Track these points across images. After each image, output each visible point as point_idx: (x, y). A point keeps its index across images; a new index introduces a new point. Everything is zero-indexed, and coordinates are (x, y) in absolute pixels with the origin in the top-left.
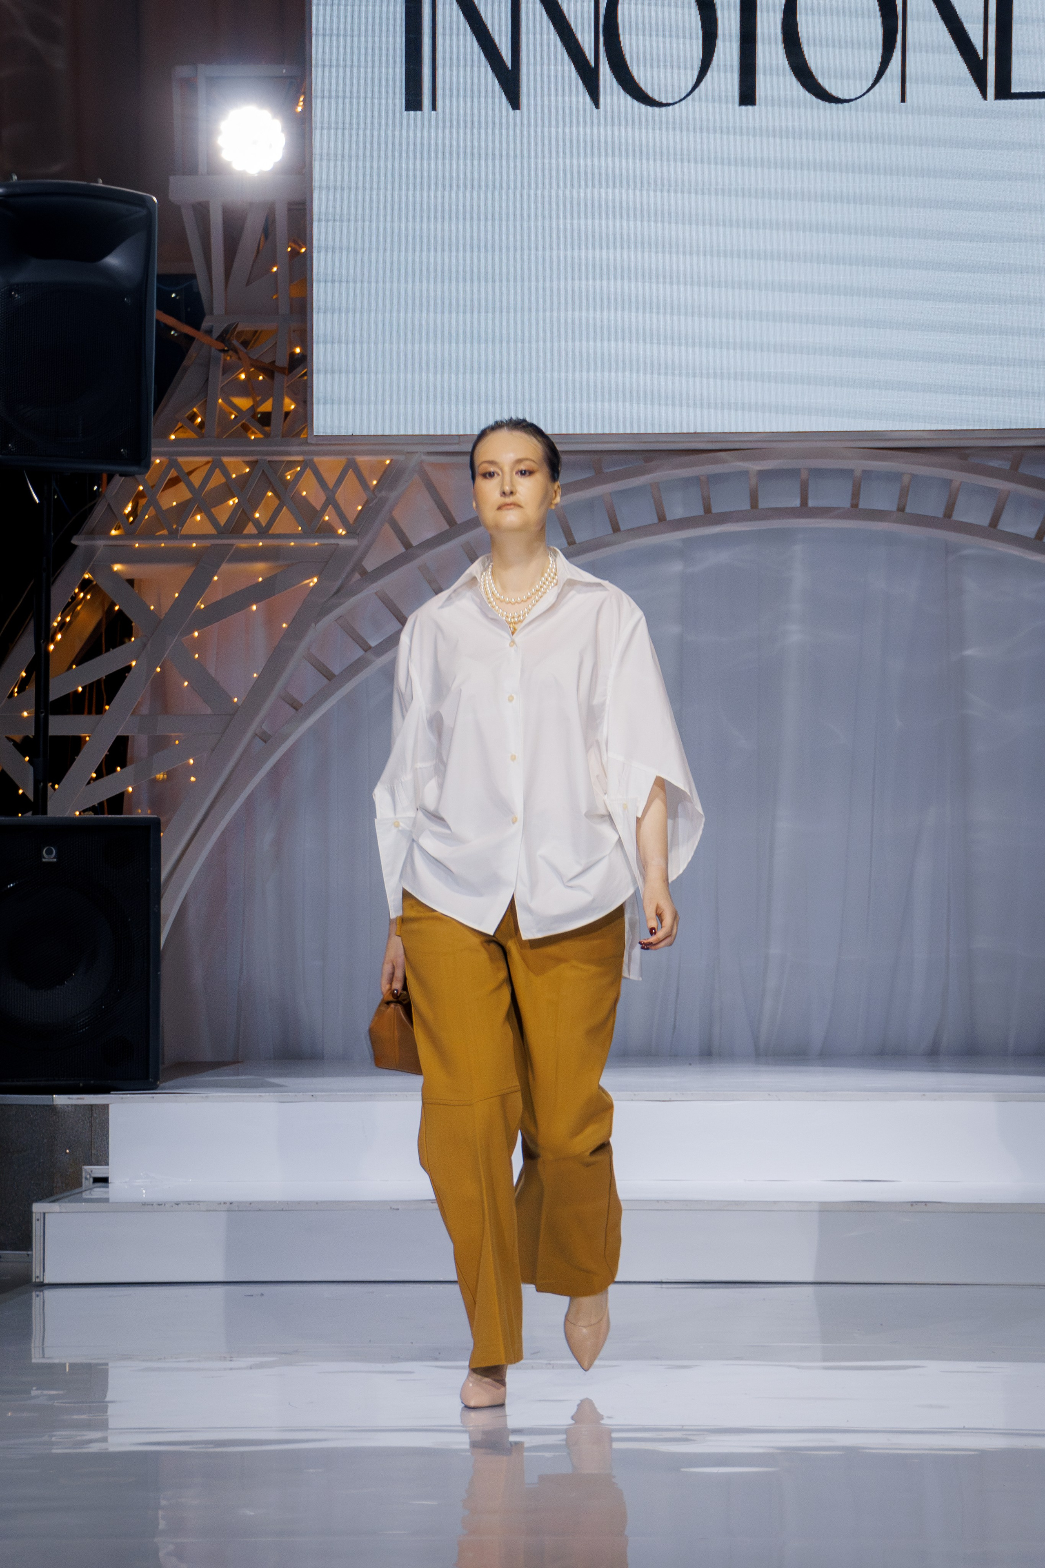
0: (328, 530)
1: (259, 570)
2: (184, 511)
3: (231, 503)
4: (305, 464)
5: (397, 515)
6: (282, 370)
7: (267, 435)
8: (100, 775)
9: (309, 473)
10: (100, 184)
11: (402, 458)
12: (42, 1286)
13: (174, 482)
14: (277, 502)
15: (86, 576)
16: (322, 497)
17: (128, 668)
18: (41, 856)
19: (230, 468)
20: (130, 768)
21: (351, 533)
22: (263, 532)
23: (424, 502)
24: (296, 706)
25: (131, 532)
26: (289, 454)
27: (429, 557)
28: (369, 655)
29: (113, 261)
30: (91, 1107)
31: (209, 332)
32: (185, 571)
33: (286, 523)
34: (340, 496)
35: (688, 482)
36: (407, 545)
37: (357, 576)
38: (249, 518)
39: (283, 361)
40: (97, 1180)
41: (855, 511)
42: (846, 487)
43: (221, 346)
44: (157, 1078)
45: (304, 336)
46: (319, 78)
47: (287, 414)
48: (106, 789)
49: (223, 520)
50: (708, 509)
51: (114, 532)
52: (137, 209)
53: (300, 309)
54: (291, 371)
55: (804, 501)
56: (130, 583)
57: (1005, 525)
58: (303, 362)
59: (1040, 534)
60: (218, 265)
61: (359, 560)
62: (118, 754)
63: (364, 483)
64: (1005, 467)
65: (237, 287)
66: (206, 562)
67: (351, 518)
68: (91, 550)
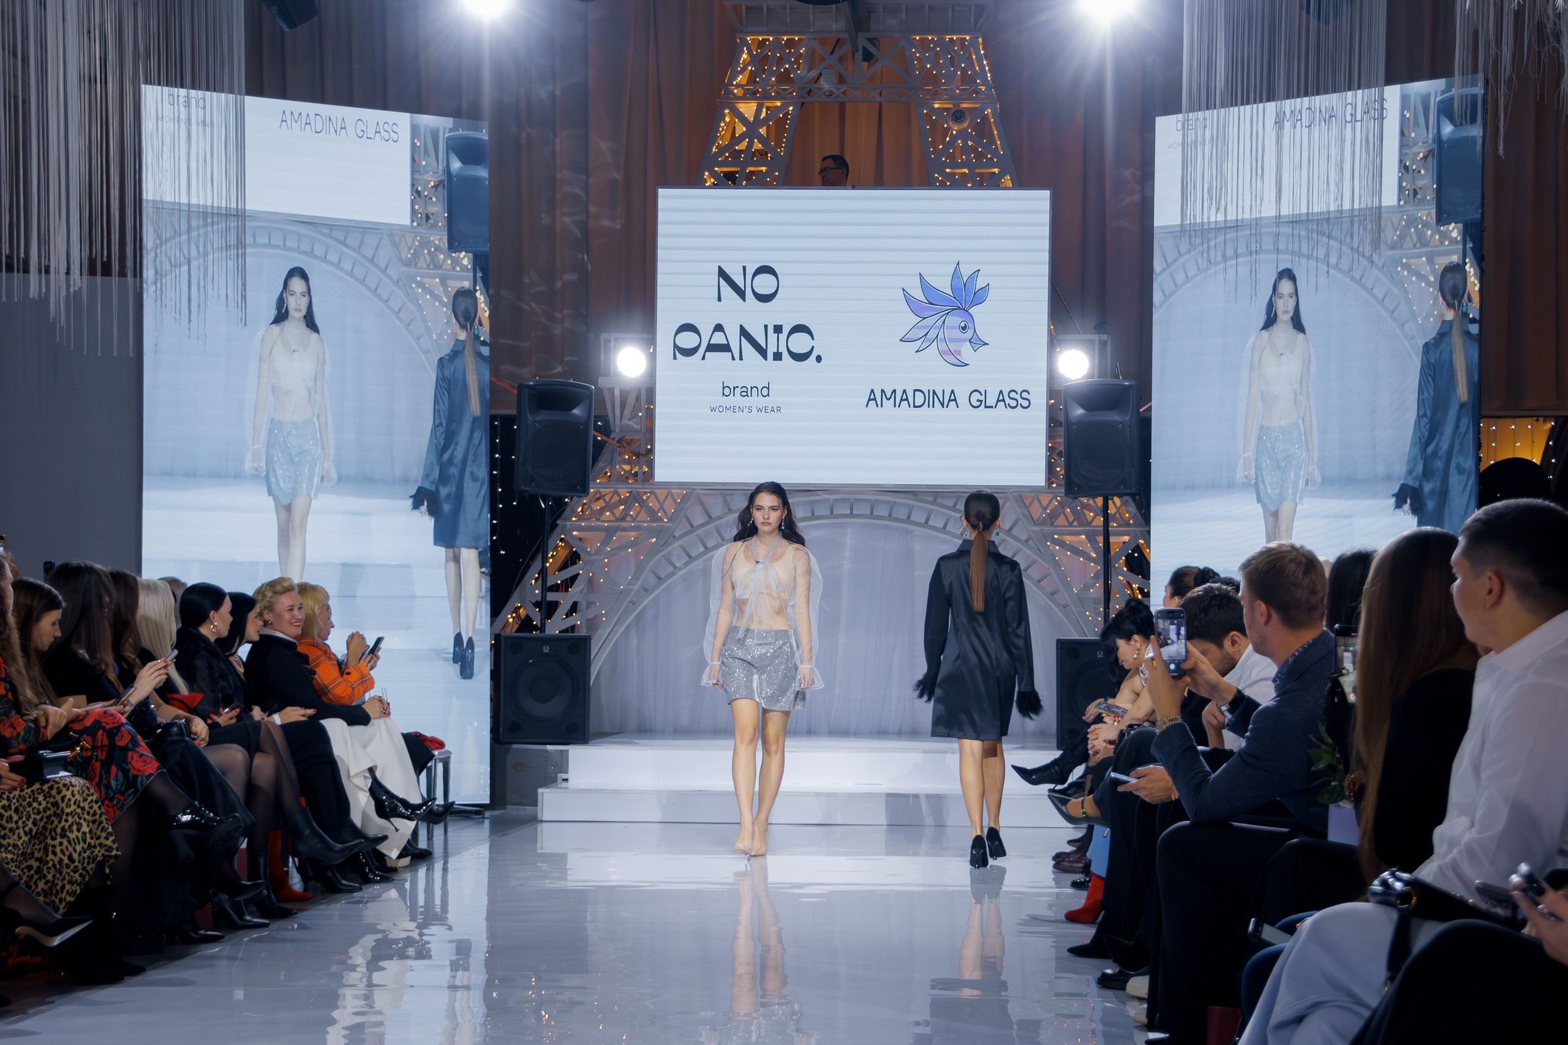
0: (660, 519)
1: (632, 535)
2: (602, 510)
3: (621, 508)
4: (651, 493)
5: (688, 514)
6: (643, 455)
7: (636, 481)
8: (567, 616)
9: (653, 497)
10: (571, 381)
11: (690, 491)
12: (542, 821)
13: (598, 499)
14: (639, 508)
15: (563, 536)
16: (658, 506)
17: (579, 574)
18: (542, 650)
19: (621, 494)
20: (579, 615)
21: (669, 521)
22: (634, 519)
23: (698, 509)
24: (646, 590)
25: (579, 520)
26: (645, 489)
27: (700, 531)
28: (676, 570)
29: (576, 411)
30: (562, 751)
31: (613, 439)
32: (602, 534)
33: (643, 515)
34: (665, 506)
35: (804, 503)
36: (692, 526)
37: (671, 538)
38: (628, 514)
39: (643, 451)
40: (564, 780)
41: (872, 515)
42: (869, 506)
43: (618, 445)
44: (588, 740)
45: (652, 441)
46: (659, 339)
47: (644, 472)
48: (569, 623)
49: (617, 515)
50: (813, 514)
51: (574, 519)
52: (586, 391)
53: (650, 431)
54: (646, 455)
55: (852, 512)
56: (580, 539)
57: (931, 523)
58: (651, 452)
59: (945, 527)
60: (618, 412)
61: (673, 532)
62: (574, 608)
63: (675, 501)
64: (931, 499)
65: (625, 421)
66: (610, 532)
67: (669, 515)
68: (564, 526)
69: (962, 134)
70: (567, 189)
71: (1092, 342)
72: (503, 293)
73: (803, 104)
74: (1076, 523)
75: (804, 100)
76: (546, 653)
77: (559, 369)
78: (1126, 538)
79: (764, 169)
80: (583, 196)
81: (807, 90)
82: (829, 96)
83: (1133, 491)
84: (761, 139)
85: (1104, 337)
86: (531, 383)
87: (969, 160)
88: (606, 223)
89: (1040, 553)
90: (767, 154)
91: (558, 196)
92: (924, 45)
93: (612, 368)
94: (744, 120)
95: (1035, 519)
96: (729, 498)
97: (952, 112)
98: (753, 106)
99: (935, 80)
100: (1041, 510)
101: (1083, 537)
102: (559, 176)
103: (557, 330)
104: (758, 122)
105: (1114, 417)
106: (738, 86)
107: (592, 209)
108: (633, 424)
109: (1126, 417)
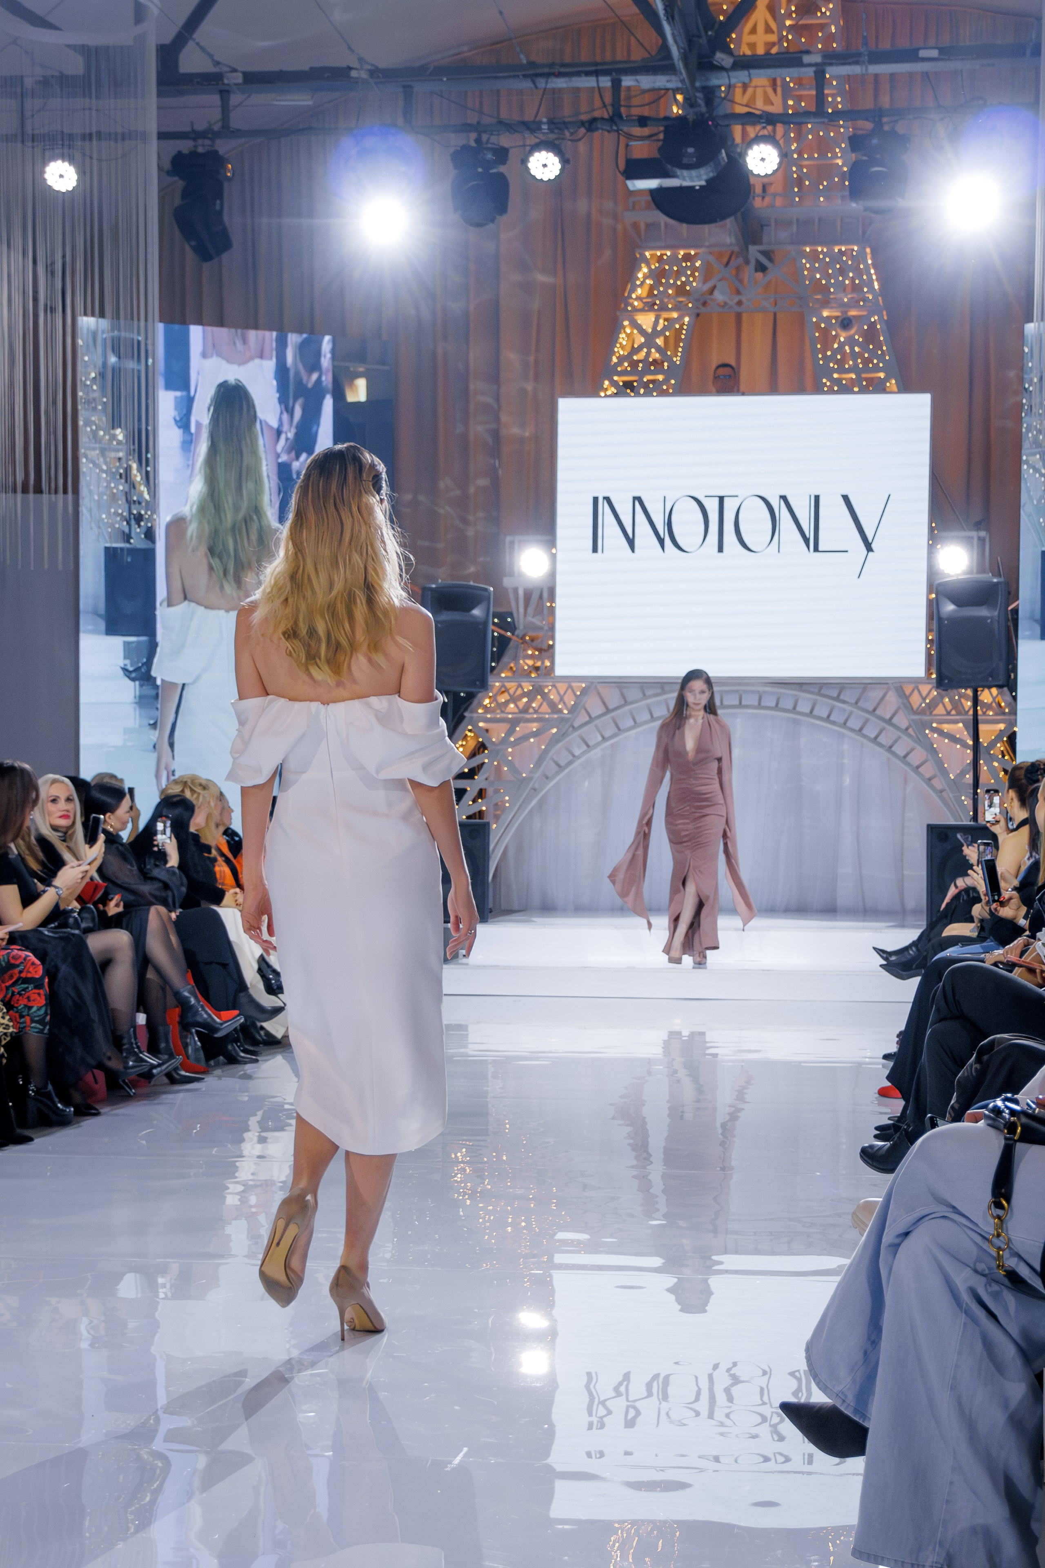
0: (560, 711)
1: (534, 727)
2: (507, 703)
4: (554, 686)
5: (588, 706)
6: (545, 650)
7: (538, 675)
8: (474, 802)
9: (554, 690)
10: (471, 583)
11: (588, 684)
13: (503, 692)
14: (541, 700)
15: (470, 727)
16: (559, 698)
17: (483, 763)
19: (524, 687)
20: (485, 800)
21: (569, 712)
22: (536, 711)
23: (596, 701)
24: (547, 778)
25: (485, 712)
26: (546, 682)
27: (597, 722)
28: (575, 758)
29: (476, 612)
31: (517, 636)
32: (506, 726)
33: (545, 708)
34: (566, 698)
36: (590, 717)
37: (571, 729)
38: (530, 706)
39: (545, 647)
41: (760, 706)
42: (757, 697)
43: (521, 641)
44: (488, 918)
45: (553, 638)
46: (559, 543)
47: (546, 667)
48: (474, 809)
49: (521, 707)
51: (480, 711)
52: (484, 592)
53: (552, 628)
54: (548, 651)
56: (487, 731)
57: (815, 713)
58: (552, 647)
59: (829, 716)
60: (522, 610)
61: (572, 723)
62: (481, 794)
63: (575, 694)
64: (816, 690)
65: (529, 618)
66: (514, 723)
67: (569, 706)
68: (472, 718)
69: (851, 342)
70: (480, 398)
71: (970, 539)
72: (421, 498)
73: (698, 315)
74: (953, 712)
75: (699, 311)
77: (472, 569)
78: (1002, 726)
79: (660, 377)
80: (496, 406)
81: (702, 301)
82: (723, 306)
83: (1000, 683)
84: (659, 349)
85: (983, 534)
86: (434, 586)
87: (856, 364)
88: (516, 431)
89: (918, 741)
90: (663, 363)
91: (472, 406)
92: (814, 257)
93: (516, 569)
94: (642, 332)
95: (915, 707)
96: (625, 691)
97: (840, 319)
98: (651, 317)
99: (826, 288)
100: (920, 700)
101: (961, 725)
102: (471, 386)
103: (470, 532)
104: (655, 333)
105: (983, 612)
106: (638, 298)
107: (504, 418)
108: (536, 621)
109: (996, 613)
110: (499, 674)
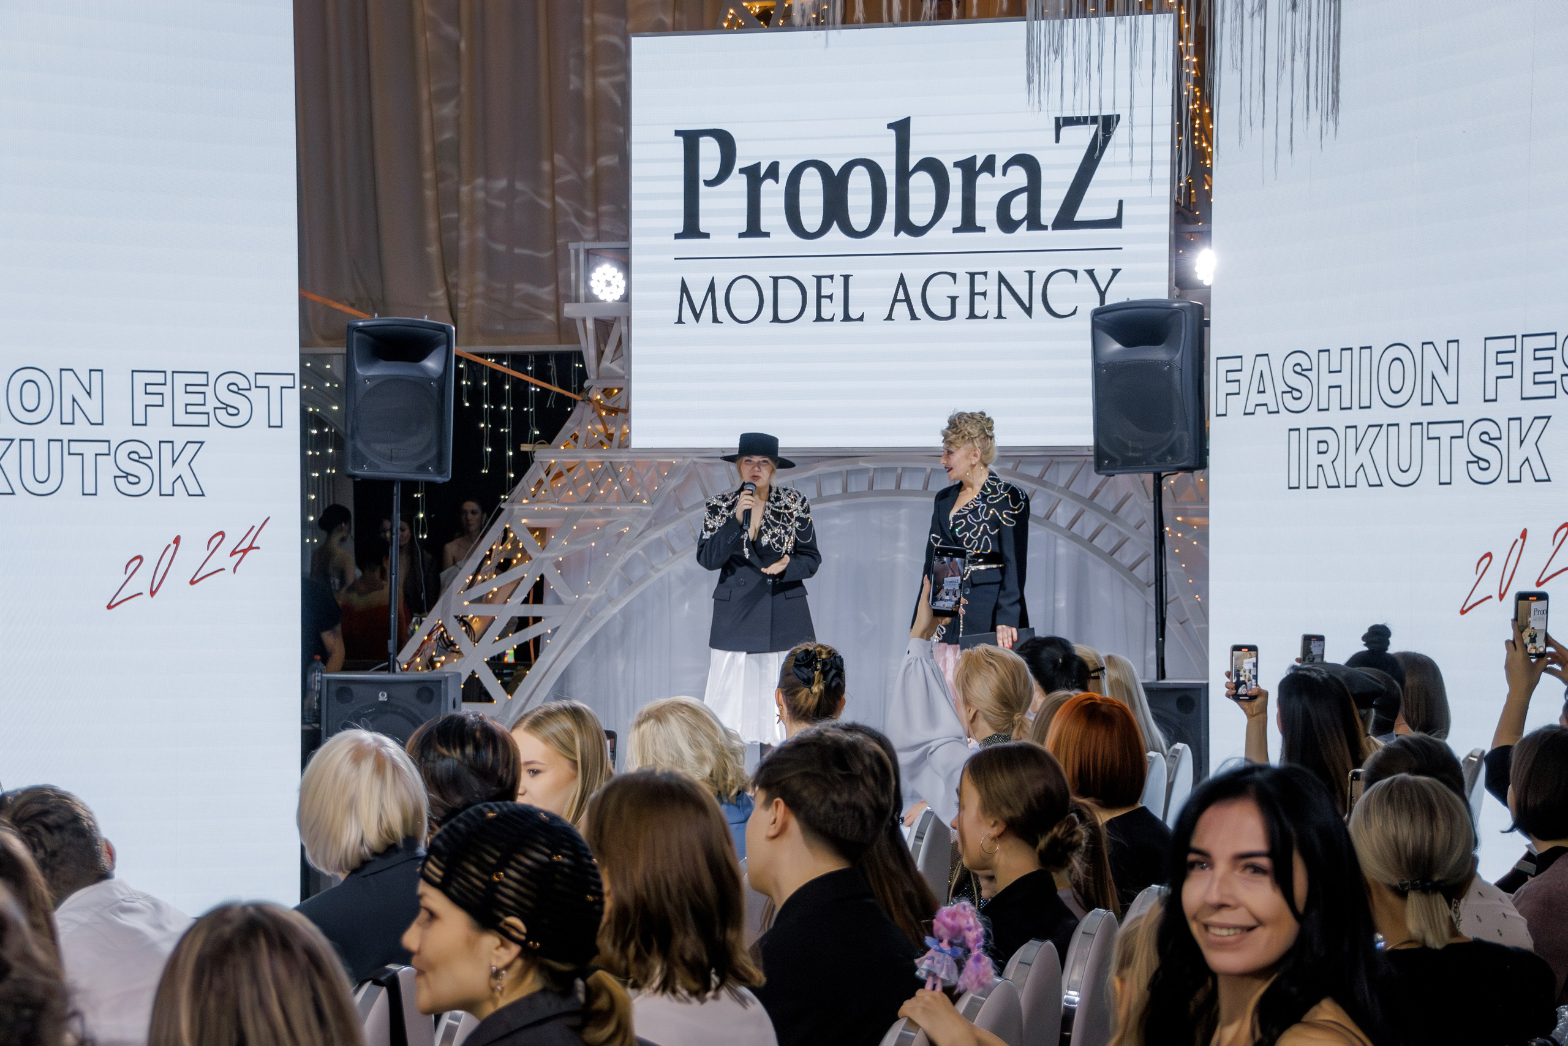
0: (637, 501)
1: (598, 523)
2: (563, 489)
3: (588, 485)
4: (632, 464)
5: (679, 493)
7: (611, 447)
9: (632, 469)
11: (682, 459)
13: (559, 475)
14: (612, 484)
15: (507, 525)
16: (638, 482)
18: (378, 697)
19: (589, 465)
21: (651, 502)
22: (602, 501)
23: (692, 485)
24: (611, 600)
25: (531, 502)
26: (621, 458)
27: (691, 515)
28: (652, 572)
29: (427, 363)
32: (559, 523)
33: (617, 496)
34: (646, 481)
35: (840, 473)
36: (681, 509)
37: (650, 527)
38: (596, 493)
39: (623, 406)
47: (622, 435)
49: (583, 494)
50: (846, 490)
51: (525, 501)
52: (440, 333)
53: (627, 376)
54: (620, 411)
55: (898, 486)
56: (530, 530)
58: (626, 405)
60: (592, 346)
61: (656, 518)
63: (660, 474)
65: (606, 364)
66: (570, 518)
67: (650, 493)
68: (512, 511)
70: (601, 38)
72: (519, 186)
76: (383, 702)
91: (588, 49)
102: (587, 21)
105: (1159, 355)
108: (615, 367)
109: (1178, 356)
110: (558, 447)
